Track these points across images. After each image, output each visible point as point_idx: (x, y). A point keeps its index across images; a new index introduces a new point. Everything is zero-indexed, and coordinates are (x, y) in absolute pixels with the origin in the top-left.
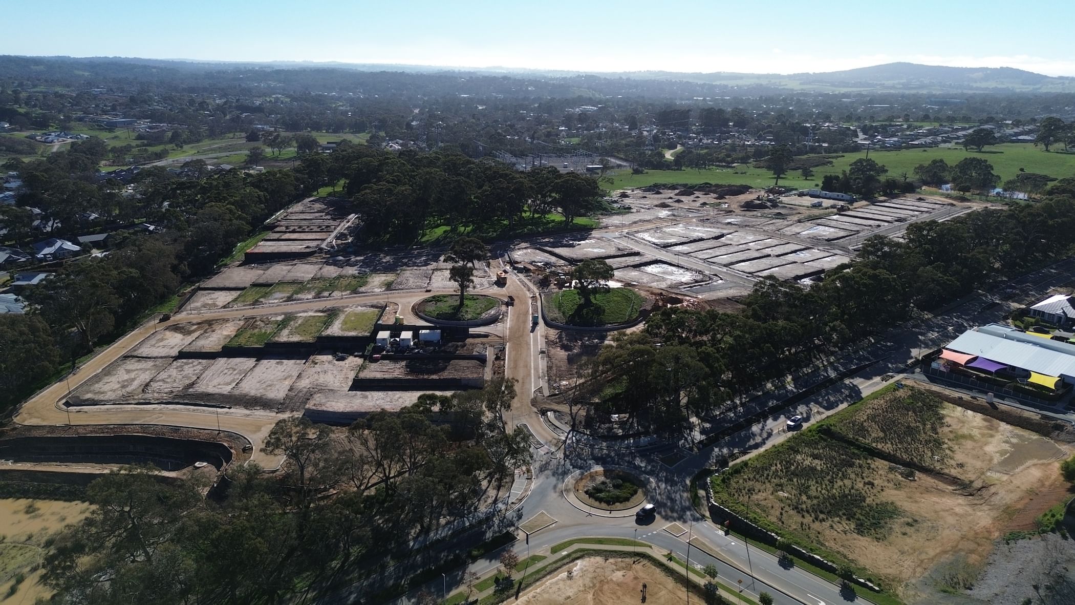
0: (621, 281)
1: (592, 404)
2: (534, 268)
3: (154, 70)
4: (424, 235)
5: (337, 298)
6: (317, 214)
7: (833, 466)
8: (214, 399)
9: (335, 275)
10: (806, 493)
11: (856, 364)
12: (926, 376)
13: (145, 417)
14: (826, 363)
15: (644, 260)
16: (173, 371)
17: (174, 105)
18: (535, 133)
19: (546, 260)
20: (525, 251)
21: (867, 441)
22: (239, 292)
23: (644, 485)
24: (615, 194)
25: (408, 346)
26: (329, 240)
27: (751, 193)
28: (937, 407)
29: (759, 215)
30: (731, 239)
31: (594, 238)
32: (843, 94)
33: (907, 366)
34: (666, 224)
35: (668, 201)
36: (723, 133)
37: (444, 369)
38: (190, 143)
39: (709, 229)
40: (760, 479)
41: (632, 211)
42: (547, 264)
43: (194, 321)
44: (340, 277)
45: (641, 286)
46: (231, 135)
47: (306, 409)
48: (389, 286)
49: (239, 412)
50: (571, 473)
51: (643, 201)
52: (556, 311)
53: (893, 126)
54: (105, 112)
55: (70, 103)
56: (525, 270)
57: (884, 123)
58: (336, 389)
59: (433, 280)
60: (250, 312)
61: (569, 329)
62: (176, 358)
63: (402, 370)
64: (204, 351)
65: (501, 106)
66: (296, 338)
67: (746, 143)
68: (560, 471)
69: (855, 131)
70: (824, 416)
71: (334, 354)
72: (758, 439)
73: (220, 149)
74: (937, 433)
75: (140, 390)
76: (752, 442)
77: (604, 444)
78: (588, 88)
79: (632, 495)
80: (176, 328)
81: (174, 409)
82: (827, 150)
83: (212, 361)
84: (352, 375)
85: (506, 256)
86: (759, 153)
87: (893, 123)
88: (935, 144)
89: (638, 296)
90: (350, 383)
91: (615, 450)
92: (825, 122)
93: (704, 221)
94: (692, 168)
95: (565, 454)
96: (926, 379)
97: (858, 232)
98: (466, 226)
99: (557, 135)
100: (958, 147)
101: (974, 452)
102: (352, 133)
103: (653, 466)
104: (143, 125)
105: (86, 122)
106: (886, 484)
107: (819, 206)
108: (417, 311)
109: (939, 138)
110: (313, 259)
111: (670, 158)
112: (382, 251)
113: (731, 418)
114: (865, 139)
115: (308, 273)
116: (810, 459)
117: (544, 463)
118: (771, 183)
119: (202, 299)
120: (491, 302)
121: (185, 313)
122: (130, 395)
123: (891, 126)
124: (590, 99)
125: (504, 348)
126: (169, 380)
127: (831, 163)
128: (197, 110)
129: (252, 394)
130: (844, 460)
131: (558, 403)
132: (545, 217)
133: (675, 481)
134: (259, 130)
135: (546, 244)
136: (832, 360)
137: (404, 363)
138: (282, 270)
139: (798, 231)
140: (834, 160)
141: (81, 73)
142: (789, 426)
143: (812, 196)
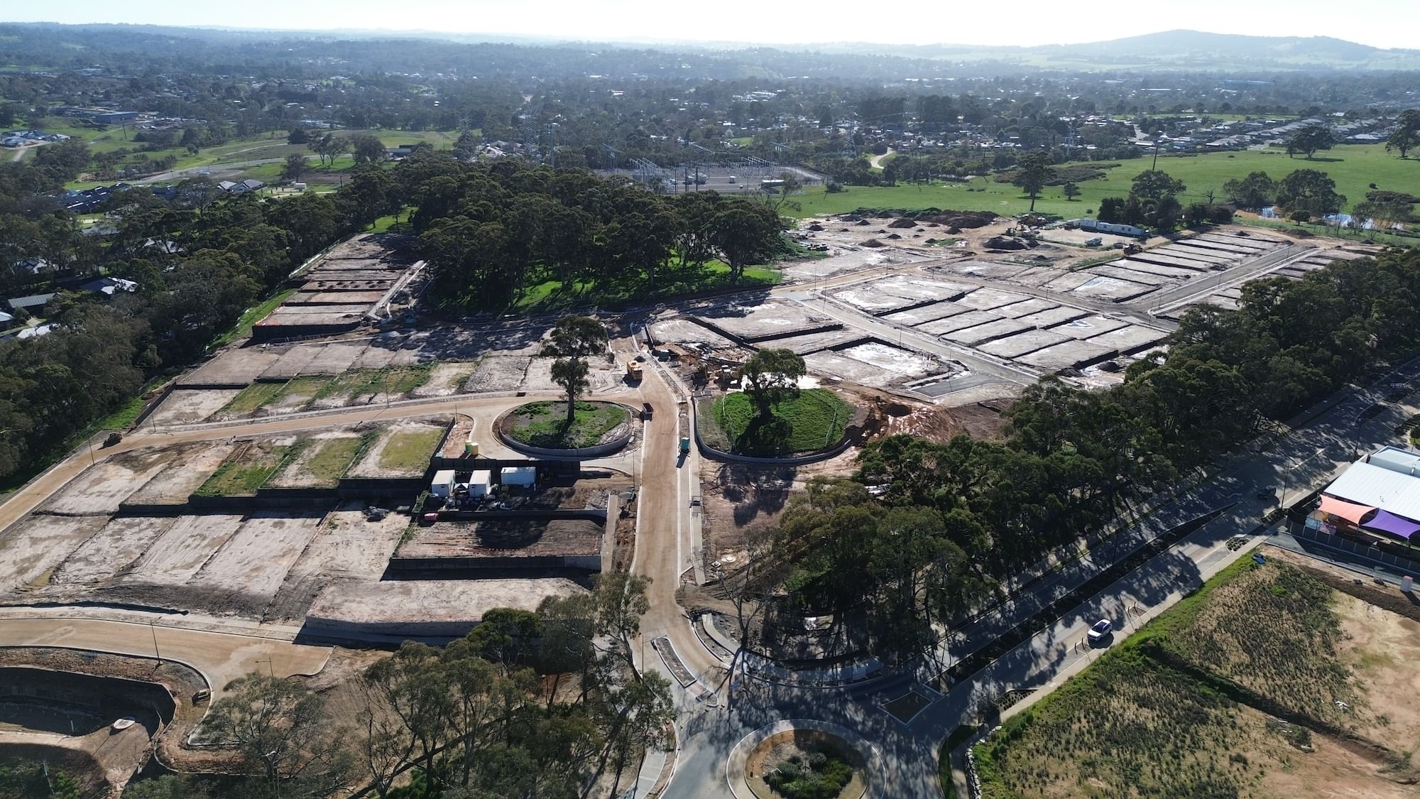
0: (816, 375)
1: (774, 598)
2: (685, 353)
3: (172, 42)
4: (522, 296)
5: (383, 406)
6: (368, 262)
7: (1173, 722)
8: (161, 596)
9: (382, 364)
10: (1136, 781)
11: (1185, 518)
12: (1298, 540)
13: (43, 632)
14: (1137, 517)
15: (849, 337)
16: (105, 541)
17: (192, 91)
18: (690, 131)
19: (702, 338)
20: (671, 323)
21: (1225, 673)
22: (236, 392)
23: (861, 761)
24: (804, 224)
25: (482, 497)
26: (379, 305)
27: (997, 223)
28: (1324, 600)
29: (1012, 259)
30: (975, 301)
31: (774, 300)
32: (1106, 74)
33: (1264, 520)
34: (878, 276)
35: (880, 238)
36: (950, 130)
37: (536, 538)
38: (208, 146)
39: (942, 284)
40: (1055, 751)
41: (828, 252)
42: (704, 346)
43: (157, 446)
44: (391, 367)
45: (847, 384)
46: (269, 134)
47: (307, 618)
48: (462, 385)
49: (199, 619)
50: (741, 737)
51: (843, 237)
52: (717, 429)
53: (1183, 120)
54: (95, 102)
55: (46, 88)
56: (671, 357)
57: (1170, 116)
58: (360, 575)
59: (530, 375)
60: (246, 430)
61: (736, 461)
62: (115, 516)
63: (470, 541)
64: (160, 502)
65: (644, 92)
66: (307, 481)
67: (983, 145)
68: (722, 732)
69: (1131, 128)
70: (1145, 618)
71: (365, 509)
72: (1044, 665)
73: (251, 156)
74: (1333, 654)
75: (47, 577)
76: (1034, 671)
77: (795, 676)
78: (763, 66)
79: (843, 784)
80: (127, 460)
81: (94, 617)
82: (1096, 156)
83: (170, 521)
84: (389, 551)
85: (643, 332)
86: (1002, 162)
87: (1182, 116)
88: (1241, 146)
89: (842, 404)
90: (386, 565)
91: (812, 689)
92: (1088, 114)
93: (934, 270)
94: (909, 182)
95: (730, 697)
96: (1298, 546)
97: (1158, 287)
98: (585, 282)
99: (721, 134)
100: (1274, 150)
101: (1400, 692)
102: (437, 131)
103: (876, 722)
104: (146, 121)
105: (67, 116)
106: (1266, 759)
107: (1095, 245)
108: (503, 431)
109: (1248, 138)
110: (353, 336)
111: (878, 166)
112: (457, 321)
113: (998, 621)
114: (1146, 139)
115: (344, 360)
116: (1134, 707)
117: (695, 716)
118: (1024, 207)
119: (177, 406)
120: (616, 413)
121: (145, 430)
122: (28, 587)
123: (1179, 119)
124: (766, 81)
125: (635, 496)
126: (94, 559)
127: (1103, 175)
128: (224, 98)
129: (225, 586)
130: (1190, 709)
131: (720, 598)
132: (701, 266)
133: (913, 751)
134: (308, 126)
135: (703, 312)
136: (1145, 511)
137: (474, 527)
138: (306, 355)
139: (1072, 286)
140: (1107, 171)
141: (71, 46)
142: (1091, 639)
143: (1086, 229)
